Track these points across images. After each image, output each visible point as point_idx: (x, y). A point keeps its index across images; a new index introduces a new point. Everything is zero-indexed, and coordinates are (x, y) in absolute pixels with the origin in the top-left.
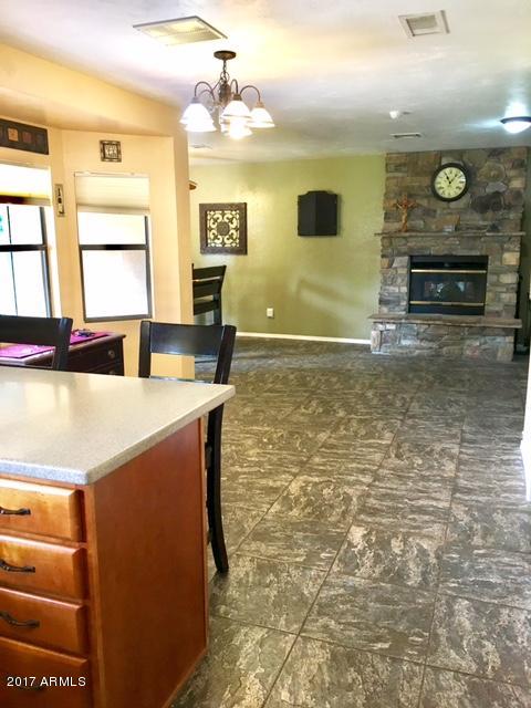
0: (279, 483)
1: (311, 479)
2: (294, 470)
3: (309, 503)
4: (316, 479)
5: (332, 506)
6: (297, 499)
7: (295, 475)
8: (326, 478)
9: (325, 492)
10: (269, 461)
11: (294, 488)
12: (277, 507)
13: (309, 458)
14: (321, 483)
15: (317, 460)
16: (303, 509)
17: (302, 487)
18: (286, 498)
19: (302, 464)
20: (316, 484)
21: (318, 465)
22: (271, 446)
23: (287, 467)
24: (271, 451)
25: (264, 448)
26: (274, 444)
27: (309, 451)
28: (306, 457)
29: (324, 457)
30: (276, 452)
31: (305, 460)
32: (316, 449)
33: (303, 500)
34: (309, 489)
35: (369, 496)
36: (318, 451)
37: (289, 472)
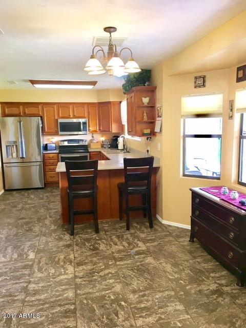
0: (81, 268)
1: (66, 277)
2: (79, 280)
3: (58, 262)
4: (62, 277)
5: (47, 264)
6: (65, 262)
7: (76, 277)
8: (58, 279)
9: (53, 271)
10: (100, 283)
11: (70, 269)
12: (72, 257)
13: (76, 295)
14: (59, 276)
15: (70, 294)
16: (59, 259)
17: (67, 270)
18: (70, 262)
20: (60, 274)
21: (66, 289)
22: (112, 297)
23: (84, 281)
24: (107, 292)
25: (115, 293)
26: (113, 302)
27: (81, 302)
28: (80, 295)
29: (67, 299)
30: (103, 293)
31: (78, 291)
32: (79, 307)
33: (62, 263)
34: (62, 270)
35: (29, 275)
36: (74, 304)
37: (81, 278)
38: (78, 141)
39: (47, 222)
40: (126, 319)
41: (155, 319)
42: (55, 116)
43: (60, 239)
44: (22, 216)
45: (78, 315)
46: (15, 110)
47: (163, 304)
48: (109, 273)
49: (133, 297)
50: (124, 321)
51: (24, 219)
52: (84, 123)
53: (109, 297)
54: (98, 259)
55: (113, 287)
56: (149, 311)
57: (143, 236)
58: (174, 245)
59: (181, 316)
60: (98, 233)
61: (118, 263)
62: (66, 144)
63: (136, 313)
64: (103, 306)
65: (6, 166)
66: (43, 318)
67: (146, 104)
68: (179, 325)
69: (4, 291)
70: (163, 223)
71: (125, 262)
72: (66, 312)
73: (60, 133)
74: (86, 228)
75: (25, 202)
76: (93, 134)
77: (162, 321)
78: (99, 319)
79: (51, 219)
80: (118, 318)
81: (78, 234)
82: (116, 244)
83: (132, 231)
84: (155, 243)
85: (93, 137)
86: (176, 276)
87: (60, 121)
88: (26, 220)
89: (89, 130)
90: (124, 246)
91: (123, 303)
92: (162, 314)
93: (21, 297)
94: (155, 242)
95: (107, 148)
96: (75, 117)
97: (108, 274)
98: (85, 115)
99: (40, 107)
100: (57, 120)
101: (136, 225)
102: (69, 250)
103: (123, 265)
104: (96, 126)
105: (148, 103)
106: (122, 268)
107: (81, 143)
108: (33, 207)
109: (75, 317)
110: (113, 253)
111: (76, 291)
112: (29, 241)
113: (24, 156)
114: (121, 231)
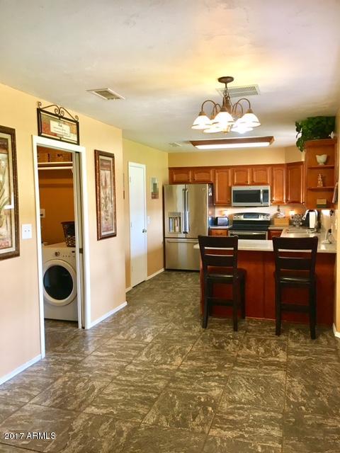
0: (189, 363)
1: (168, 367)
2: (179, 373)
3: (170, 352)
4: (164, 366)
5: (158, 350)
6: (177, 353)
7: (178, 370)
8: (158, 367)
9: (160, 358)
10: (199, 382)
11: (179, 360)
12: (188, 349)
13: (167, 386)
14: (162, 364)
15: (161, 384)
16: (174, 348)
17: (174, 361)
18: (183, 354)
19: (174, 380)
20: (165, 363)
21: (161, 379)
22: (202, 400)
23: (184, 376)
24: (201, 393)
25: (208, 397)
26: (200, 404)
27: (167, 395)
28: (170, 387)
29: (155, 387)
30: (196, 393)
31: (171, 384)
32: (161, 398)
33: (173, 353)
34: (169, 360)
35: (135, 357)
36: (159, 394)
37: (183, 372)
38: (257, 215)
39: (187, 309)
40: (202, 424)
41: (235, 435)
42: (228, 183)
43: (189, 329)
44: (166, 298)
45: (155, 405)
46: (183, 177)
47: (257, 423)
48: (218, 375)
49: (226, 406)
50: (197, 425)
51: (166, 302)
52: (266, 192)
53: (200, 398)
54: (215, 358)
55: (212, 390)
56: (234, 425)
57: (293, 345)
58: (329, 365)
59: (270, 442)
60: (236, 331)
61: (236, 368)
62: (242, 218)
63: (217, 423)
64: (185, 405)
65: (168, 242)
66: (122, 398)
67: (321, 164)
68: (260, 449)
69: (103, 365)
70: (336, 335)
71: (245, 369)
72: (146, 399)
73: (233, 204)
74: (225, 323)
75: (178, 285)
76: (279, 206)
77: (242, 440)
78: (173, 416)
79: (193, 307)
80: (194, 420)
81: (212, 327)
82: (249, 348)
83: (283, 337)
84: (304, 358)
85: (279, 210)
86: (301, 400)
87: (235, 188)
88: (166, 304)
89: (272, 201)
90: (258, 352)
91: (210, 409)
92: (247, 432)
93: (114, 374)
94: (304, 355)
95: (297, 226)
96: (253, 184)
97: (215, 376)
98: (267, 180)
99: (211, 172)
100: (230, 188)
101: (294, 331)
102: (191, 342)
103: (240, 371)
104: (283, 195)
105: (325, 163)
106: (237, 374)
107: (261, 218)
108: (182, 291)
109: (151, 406)
110: (238, 356)
111: (169, 383)
112: (156, 324)
113: (188, 231)
114: (268, 335)
